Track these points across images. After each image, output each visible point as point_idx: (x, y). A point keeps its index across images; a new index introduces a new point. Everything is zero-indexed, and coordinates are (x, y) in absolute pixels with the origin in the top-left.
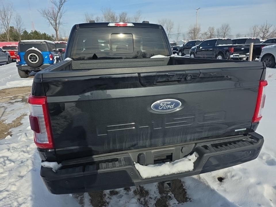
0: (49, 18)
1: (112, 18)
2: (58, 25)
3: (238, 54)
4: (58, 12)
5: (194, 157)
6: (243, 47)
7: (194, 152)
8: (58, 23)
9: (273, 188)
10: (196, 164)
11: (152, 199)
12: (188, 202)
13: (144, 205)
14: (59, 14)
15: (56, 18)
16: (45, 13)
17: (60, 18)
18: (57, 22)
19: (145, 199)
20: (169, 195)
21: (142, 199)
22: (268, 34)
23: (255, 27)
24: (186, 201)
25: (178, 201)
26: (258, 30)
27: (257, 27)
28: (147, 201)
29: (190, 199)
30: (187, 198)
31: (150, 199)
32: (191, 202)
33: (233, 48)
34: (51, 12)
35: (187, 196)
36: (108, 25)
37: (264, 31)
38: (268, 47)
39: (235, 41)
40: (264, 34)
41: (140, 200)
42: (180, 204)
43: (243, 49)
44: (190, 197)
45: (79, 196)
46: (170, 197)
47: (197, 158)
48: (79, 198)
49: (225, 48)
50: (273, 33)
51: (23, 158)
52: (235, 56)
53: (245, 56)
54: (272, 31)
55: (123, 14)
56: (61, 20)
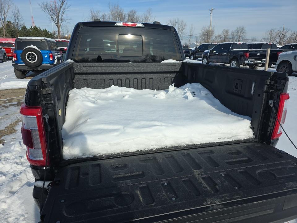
0: (51, 13)
1: (119, 15)
2: (60, 21)
3: (254, 60)
4: (61, 7)
6: (259, 52)
8: (61, 19)
14: (62, 9)
15: (59, 14)
16: (46, 8)
17: (63, 13)
18: (60, 17)
22: (285, 39)
26: (274, 34)
27: (274, 31)
33: (248, 54)
36: (116, 25)
37: (280, 36)
38: (285, 53)
39: (250, 46)
40: (281, 39)
43: (258, 54)
49: (240, 53)
50: (289, 38)
51: (15, 171)
52: (251, 61)
53: (260, 62)
54: (289, 36)
55: (132, 11)
56: (64, 16)
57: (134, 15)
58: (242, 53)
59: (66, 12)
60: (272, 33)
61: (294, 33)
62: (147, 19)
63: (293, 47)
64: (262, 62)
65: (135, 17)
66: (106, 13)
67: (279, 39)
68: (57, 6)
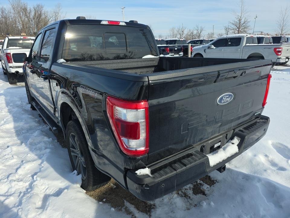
3: (173, 54)
5: (236, 141)
6: (176, 47)
7: (234, 137)
9: (264, 156)
10: (239, 146)
11: (188, 190)
12: (216, 184)
13: (185, 197)
19: (182, 192)
20: (198, 182)
21: (180, 192)
22: (184, 35)
23: (173, 29)
24: (215, 183)
25: (208, 185)
26: (176, 32)
27: (175, 29)
28: (185, 192)
29: (216, 181)
30: (213, 181)
31: (186, 190)
32: (219, 183)
33: (169, 49)
35: (212, 179)
36: (101, 23)
37: (180, 33)
38: (197, 47)
39: (168, 42)
40: (181, 36)
41: (178, 194)
42: (212, 187)
43: (176, 49)
44: (215, 179)
45: (121, 208)
46: (201, 184)
47: (239, 141)
48: (124, 210)
49: (161, 48)
50: (187, 34)
51: (20, 188)
52: (171, 55)
53: (178, 55)
54: (186, 33)
55: (38, 6)
57: (42, 10)
58: (164, 48)
60: (174, 31)
61: (190, 31)
62: (57, 14)
63: (196, 42)
64: (179, 55)
65: (43, 12)
66: (5, 6)
67: (180, 35)
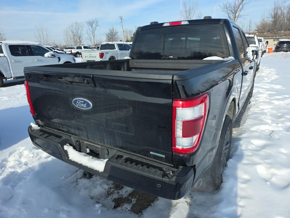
0: (229, 12)
2: (236, 18)
4: (240, 4)
8: (237, 16)
14: (241, 6)
15: (237, 11)
16: (225, 7)
17: (241, 10)
18: (237, 14)
34: (233, 4)
36: (163, 26)
56: (242, 13)
59: (244, 8)
68: (237, 4)
